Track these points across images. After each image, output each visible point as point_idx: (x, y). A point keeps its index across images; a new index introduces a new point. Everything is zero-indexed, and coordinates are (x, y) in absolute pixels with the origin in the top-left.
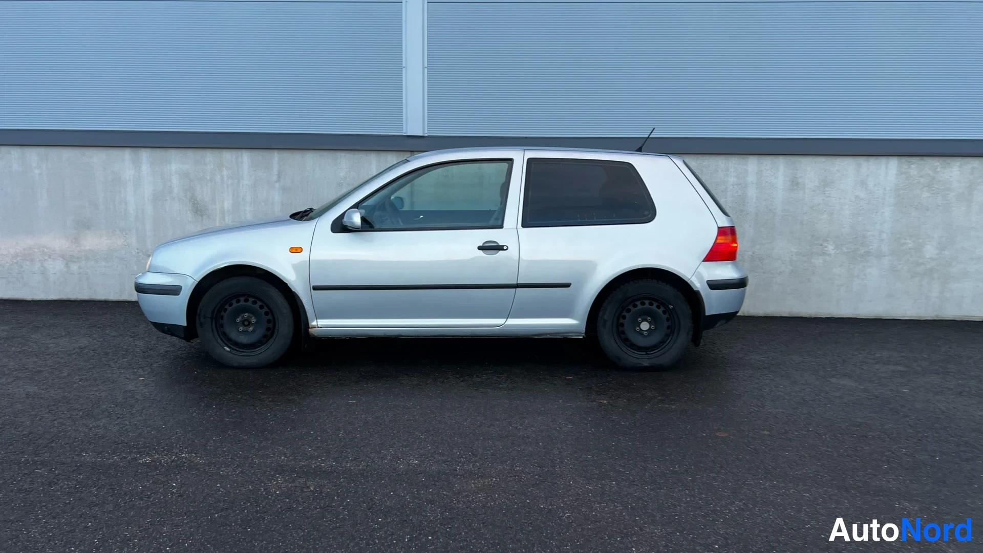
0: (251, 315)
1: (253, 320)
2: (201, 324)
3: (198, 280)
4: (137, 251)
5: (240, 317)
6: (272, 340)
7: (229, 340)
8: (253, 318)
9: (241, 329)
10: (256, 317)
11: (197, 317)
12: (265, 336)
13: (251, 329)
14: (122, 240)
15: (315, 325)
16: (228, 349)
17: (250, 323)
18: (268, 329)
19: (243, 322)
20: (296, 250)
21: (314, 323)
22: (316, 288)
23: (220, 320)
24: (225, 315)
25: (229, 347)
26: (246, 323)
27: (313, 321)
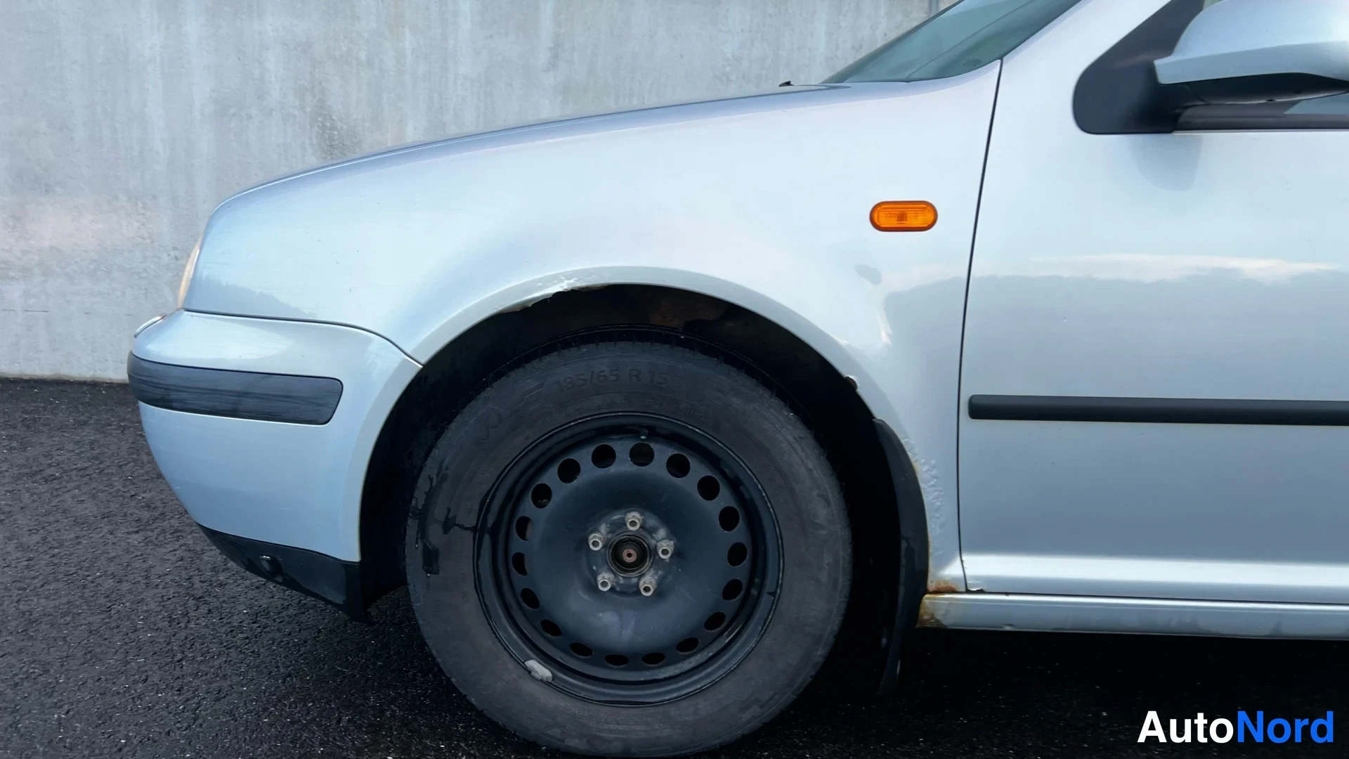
0: (652, 522)
1: (664, 545)
2: (431, 559)
3: (425, 358)
4: (173, 254)
5: (603, 528)
6: (748, 640)
7: (551, 628)
8: (662, 533)
9: (606, 579)
10: (675, 532)
11: (412, 526)
12: (714, 621)
13: (649, 580)
14: (136, 224)
15: (955, 579)
16: (541, 670)
17: (645, 554)
18: (731, 590)
19: (615, 552)
20: (902, 217)
21: (952, 571)
22: (983, 409)
23: (515, 535)
24: (540, 517)
25: (547, 659)
26: (629, 555)
27: (946, 561)
